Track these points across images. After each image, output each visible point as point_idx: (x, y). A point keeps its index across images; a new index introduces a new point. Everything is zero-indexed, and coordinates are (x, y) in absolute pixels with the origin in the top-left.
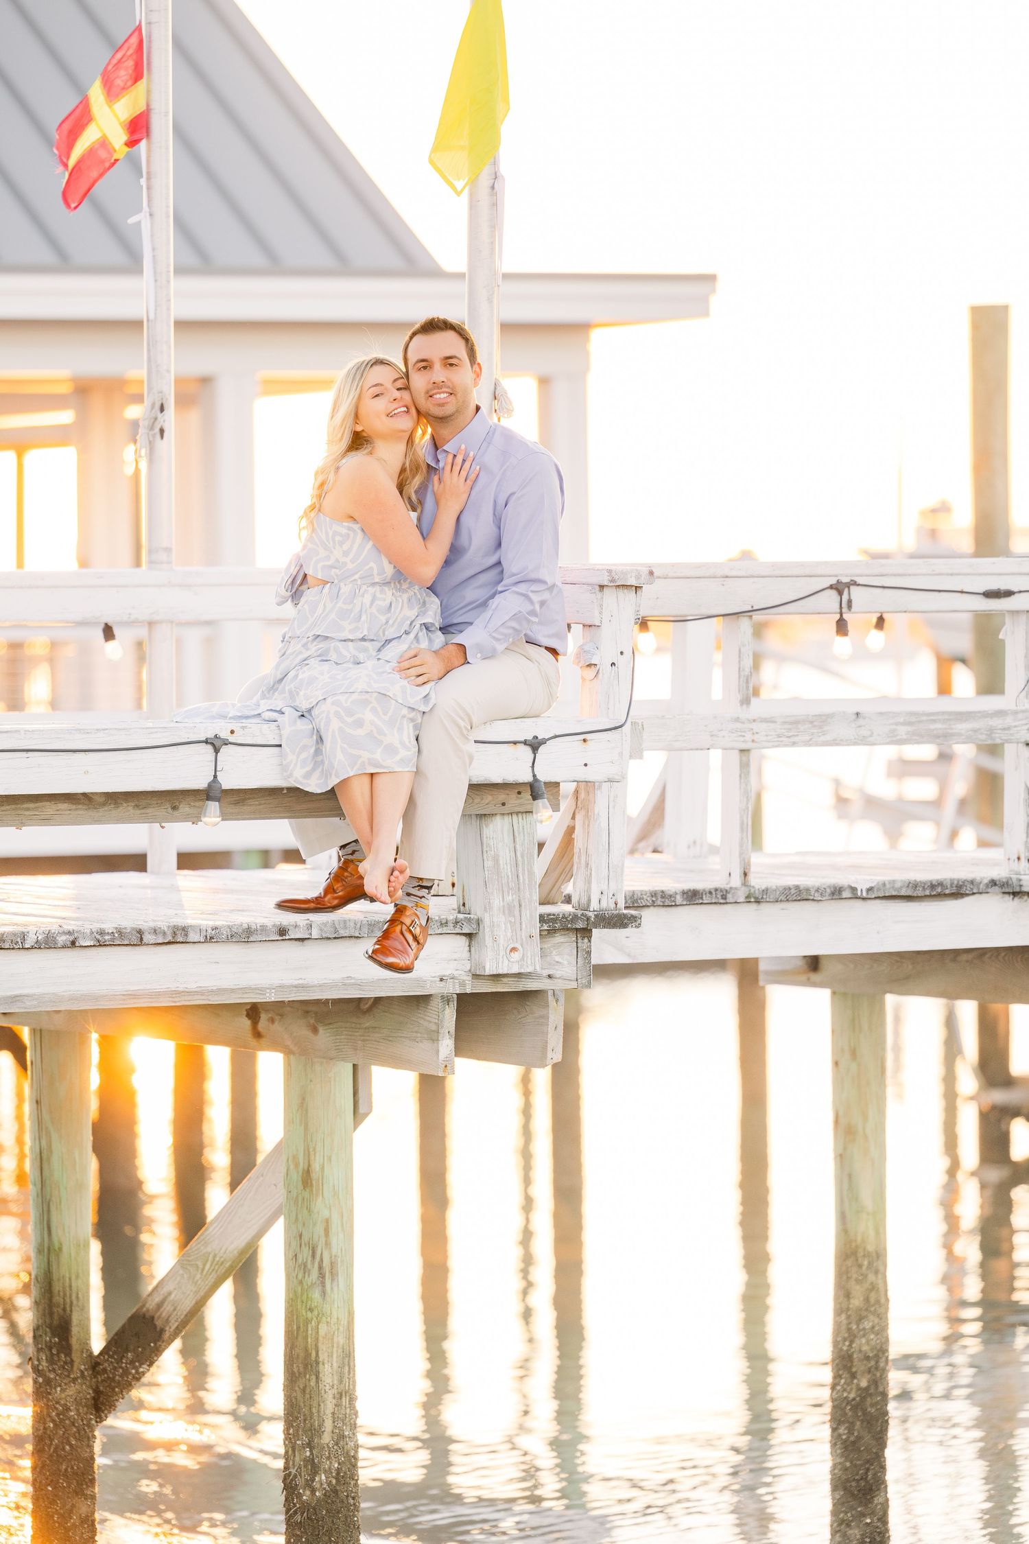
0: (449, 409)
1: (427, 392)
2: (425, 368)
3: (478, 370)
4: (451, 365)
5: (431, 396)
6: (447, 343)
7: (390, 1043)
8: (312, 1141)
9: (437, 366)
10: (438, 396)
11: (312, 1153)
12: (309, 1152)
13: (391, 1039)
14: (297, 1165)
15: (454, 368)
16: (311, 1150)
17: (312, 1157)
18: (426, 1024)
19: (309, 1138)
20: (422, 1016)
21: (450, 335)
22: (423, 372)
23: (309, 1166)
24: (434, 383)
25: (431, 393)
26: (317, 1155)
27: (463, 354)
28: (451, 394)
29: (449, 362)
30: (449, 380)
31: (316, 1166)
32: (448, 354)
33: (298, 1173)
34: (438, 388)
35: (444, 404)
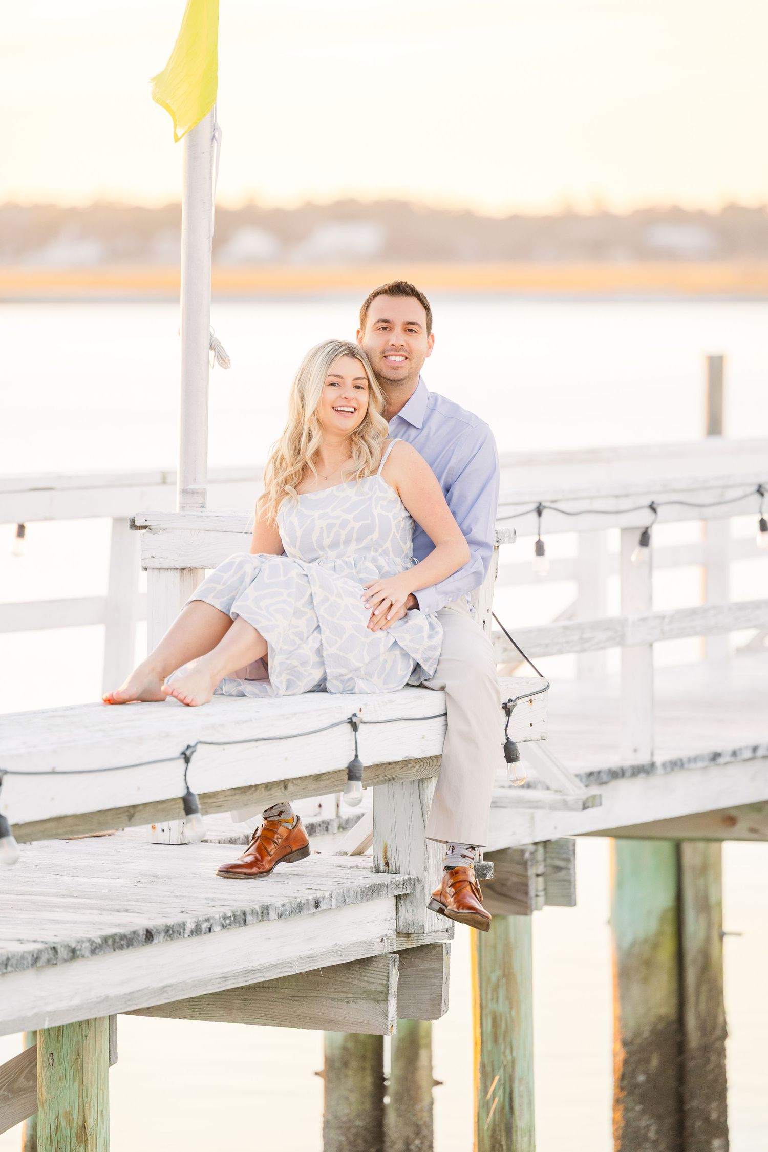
0: (402, 373)
1: (383, 352)
2: (384, 328)
3: (431, 341)
4: (411, 331)
5: (385, 357)
6: (408, 308)
7: (296, 1003)
8: (87, 1096)
9: (398, 329)
10: (393, 358)
11: (87, 1108)
12: (84, 1107)
13: (297, 999)
14: (70, 1122)
15: (413, 334)
16: (86, 1106)
17: (87, 1112)
18: (363, 984)
19: (84, 1094)
20: (356, 976)
21: (414, 301)
22: (382, 332)
23: (84, 1121)
24: (393, 345)
25: (386, 354)
26: (92, 1110)
27: (423, 321)
28: (406, 358)
29: (409, 328)
30: (408, 344)
31: (90, 1122)
32: (411, 320)
33: (71, 1129)
34: (396, 350)
35: (398, 367)
